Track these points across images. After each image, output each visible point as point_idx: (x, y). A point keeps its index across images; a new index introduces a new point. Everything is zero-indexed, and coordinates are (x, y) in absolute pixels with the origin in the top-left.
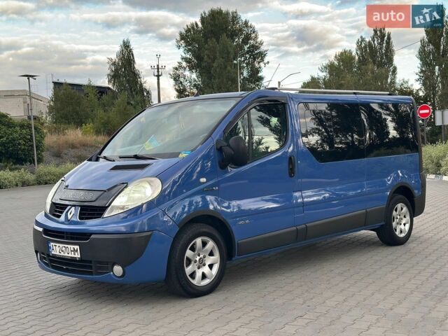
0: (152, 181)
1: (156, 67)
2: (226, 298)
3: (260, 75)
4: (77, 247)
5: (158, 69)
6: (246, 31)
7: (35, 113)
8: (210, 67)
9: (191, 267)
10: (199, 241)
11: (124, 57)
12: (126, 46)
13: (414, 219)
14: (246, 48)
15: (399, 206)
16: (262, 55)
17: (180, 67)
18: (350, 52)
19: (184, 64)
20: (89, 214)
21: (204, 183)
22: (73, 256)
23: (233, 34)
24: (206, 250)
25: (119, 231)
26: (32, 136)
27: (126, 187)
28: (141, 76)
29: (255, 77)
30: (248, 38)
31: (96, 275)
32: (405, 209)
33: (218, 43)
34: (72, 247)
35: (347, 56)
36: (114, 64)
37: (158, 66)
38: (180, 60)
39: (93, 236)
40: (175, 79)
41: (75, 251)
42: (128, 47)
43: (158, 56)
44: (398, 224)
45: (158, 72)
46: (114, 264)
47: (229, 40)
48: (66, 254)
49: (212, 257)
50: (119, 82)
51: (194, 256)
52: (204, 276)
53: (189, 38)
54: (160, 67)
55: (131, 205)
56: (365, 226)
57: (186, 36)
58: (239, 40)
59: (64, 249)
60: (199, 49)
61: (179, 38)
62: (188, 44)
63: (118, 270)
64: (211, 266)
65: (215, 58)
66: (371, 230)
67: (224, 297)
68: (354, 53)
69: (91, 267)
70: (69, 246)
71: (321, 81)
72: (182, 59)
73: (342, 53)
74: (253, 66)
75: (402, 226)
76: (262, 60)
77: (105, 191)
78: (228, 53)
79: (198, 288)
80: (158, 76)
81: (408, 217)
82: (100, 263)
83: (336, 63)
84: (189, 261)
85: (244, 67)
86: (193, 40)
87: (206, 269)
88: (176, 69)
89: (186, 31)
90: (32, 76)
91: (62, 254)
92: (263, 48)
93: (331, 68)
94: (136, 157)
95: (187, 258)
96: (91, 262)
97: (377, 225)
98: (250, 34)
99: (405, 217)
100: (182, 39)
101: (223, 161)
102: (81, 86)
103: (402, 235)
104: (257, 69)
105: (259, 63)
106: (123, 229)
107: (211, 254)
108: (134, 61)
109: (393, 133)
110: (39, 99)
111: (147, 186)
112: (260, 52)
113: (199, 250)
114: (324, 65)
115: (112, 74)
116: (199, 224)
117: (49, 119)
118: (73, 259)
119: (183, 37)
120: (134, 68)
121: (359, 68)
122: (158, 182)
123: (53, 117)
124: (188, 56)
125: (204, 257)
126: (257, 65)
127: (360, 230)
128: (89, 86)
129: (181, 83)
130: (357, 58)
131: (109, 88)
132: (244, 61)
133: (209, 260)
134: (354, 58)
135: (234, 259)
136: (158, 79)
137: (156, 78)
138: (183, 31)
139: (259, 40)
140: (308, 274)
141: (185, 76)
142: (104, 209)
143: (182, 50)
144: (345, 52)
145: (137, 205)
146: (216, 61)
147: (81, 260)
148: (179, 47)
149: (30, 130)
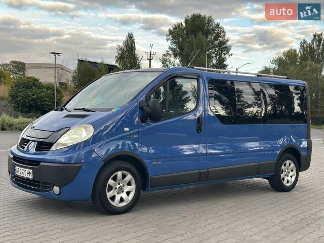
0: (87, 127)
1: (149, 53)
2: (135, 218)
3: (225, 63)
4: (31, 171)
5: (150, 54)
6: (217, 31)
7: (63, 80)
8: (189, 55)
9: (112, 192)
10: (119, 174)
11: (128, 45)
12: (130, 37)
13: (300, 173)
14: (216, 42)
15: (288, 162)
16: (227, 49)
17: (168, 54)
18: (295, 51)
19: (170, 52)
20: (42, 148)
21: (127, 132)
22: (28, 177)
23: (207, 33)
24: (126, 181)
25: (60, 161)
26: (54, 96)
27: (69, 130)
28: (140, 59)
29: (221, 64)
30: (218, 36)
31: (43, 192)
32: (292, 165)
33: (196, 38)
34: (28, 170)
35: (292, 53)
36: (121, 49)
37: (151, 52)
38: (168, 49)
39: (42, 164)
40: (163, 63)
41: (30, 173)
42: (132, 38)
43: (151, 46)
44: (285, 175)
45: (150, 56)
46: (54, 185)
47: (204, 37)
48: (24, 176)
49: (130, 187)
50: (123, 62)
51: (115, 184)
52: (122, 200)
53: (175, 34)
54: (152, 53)
55: (70, 143)
56: (258, 174)
57: (173, 32)
58: (211, 37)
59: (23, 171)
60: (182, 42)
61: (168, 33)
62: (174, 37)
63: (56, 189)
64: (128, 193)
65: (193, 49)
66: (265, 178)
67: (133, 217)
68: (298, 52)
69: (39, 186)
70: (26, 170)
71: (271, 71)
72: (169, 48)
73: (289, 51)
74: (220, 56)
75: (289, 178)
76: (228, 52)
77: (55, 132)
78: (202, 46)
79: (115, 208)
80: (150, 60)
81: (295, 172)
82: (45, 183)
83: (284, 58)
84: (111, 188)
85: (213, 57)
86: (178, 35)
87: (124, 195)
88: (165, 55)
89: (174, 29)
90: (58, 54)
91: (22, 175)
92: (229, 44)
93: (280, 61)
94: (84, 110)
95: (109, 185)
96: (39, 182)
97: (269, 175)
98: (220, 33)
99: (292, 171)
100: (170, 34)
101: (143, 117)
102: (96, 63)
103: (289, 184)
104: (223, 59)
105: (225, 54)
106: (63, 160)
107: (129, 184)
108: (135, 48)
109: (297, 109)
110: (68, 71)
111: (84, 130)
112: (226, 47)
113: (120, 180)
114: (275, 59)
115: (119, 56)
116: (120, 161)
117: (73, 85)
118: (28, 179)
119: (171, 33)
120: (135, 53)
121: (301, 63)
122: (91, 129)
123: (75, 84)
124: (174, 47)
125: (123, 186)
126: (223, 56)
127: (253, 178)
128: (102, 64)
129: (167, 65)
130: (300, 55)
131: (116, 66)
132: (214, 52)
133: (127, 189)
134: (297, 55)
135: (147, 189)
136: (150, 62)
137: (149, 61)
138: (172, 28)
139: (226, 38)
140: (205, 206)
141: (170, 61)
142: (51, 144)
143: (169, 42)
144: (291, 50)
145: (75, 143)
146: (193, 51)
147: (33, 180)
148: (168, 40)
149: (54, 92)
